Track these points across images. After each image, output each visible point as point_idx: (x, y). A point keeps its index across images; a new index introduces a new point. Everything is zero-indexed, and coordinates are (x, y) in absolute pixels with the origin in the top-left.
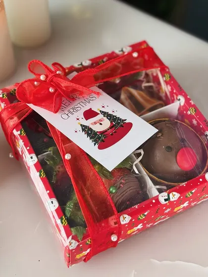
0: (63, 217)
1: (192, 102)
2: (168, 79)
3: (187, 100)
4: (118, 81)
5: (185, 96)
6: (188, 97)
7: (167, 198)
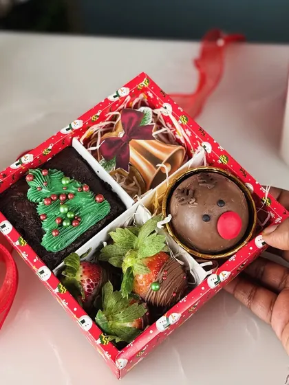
0: (102, 335)
1: (221, 148)
2: (185, 123)
3: (215, 146)
4: (121, 135)
5: (211, 141)
6: (215, 142)
7: (217, 280)
